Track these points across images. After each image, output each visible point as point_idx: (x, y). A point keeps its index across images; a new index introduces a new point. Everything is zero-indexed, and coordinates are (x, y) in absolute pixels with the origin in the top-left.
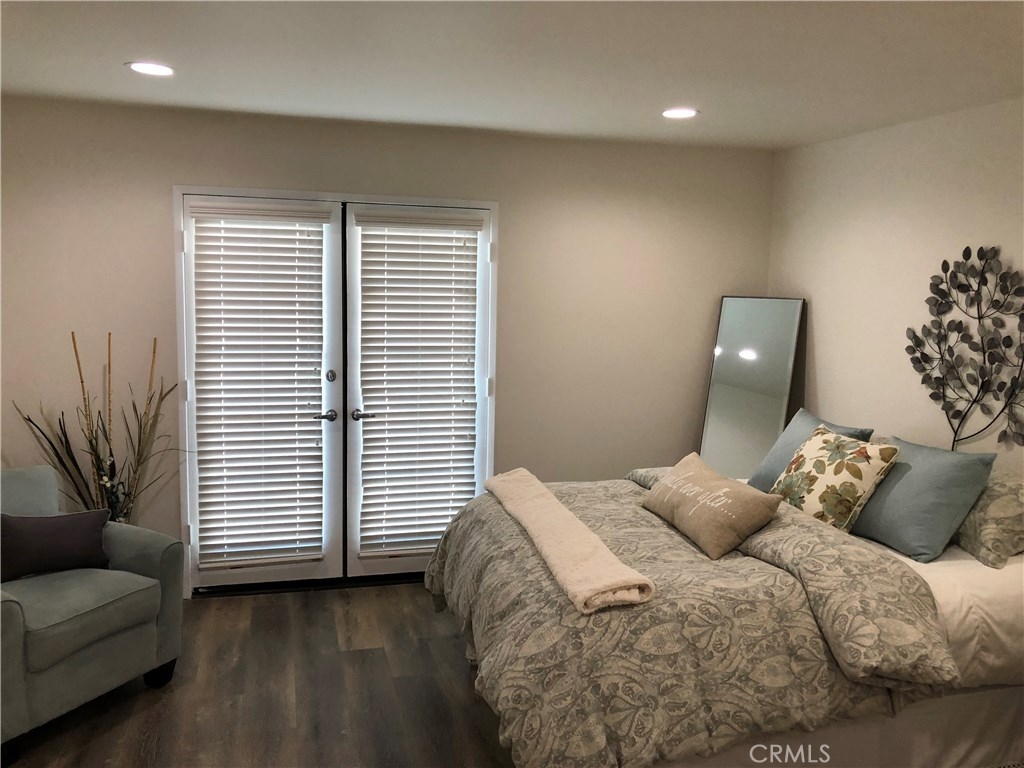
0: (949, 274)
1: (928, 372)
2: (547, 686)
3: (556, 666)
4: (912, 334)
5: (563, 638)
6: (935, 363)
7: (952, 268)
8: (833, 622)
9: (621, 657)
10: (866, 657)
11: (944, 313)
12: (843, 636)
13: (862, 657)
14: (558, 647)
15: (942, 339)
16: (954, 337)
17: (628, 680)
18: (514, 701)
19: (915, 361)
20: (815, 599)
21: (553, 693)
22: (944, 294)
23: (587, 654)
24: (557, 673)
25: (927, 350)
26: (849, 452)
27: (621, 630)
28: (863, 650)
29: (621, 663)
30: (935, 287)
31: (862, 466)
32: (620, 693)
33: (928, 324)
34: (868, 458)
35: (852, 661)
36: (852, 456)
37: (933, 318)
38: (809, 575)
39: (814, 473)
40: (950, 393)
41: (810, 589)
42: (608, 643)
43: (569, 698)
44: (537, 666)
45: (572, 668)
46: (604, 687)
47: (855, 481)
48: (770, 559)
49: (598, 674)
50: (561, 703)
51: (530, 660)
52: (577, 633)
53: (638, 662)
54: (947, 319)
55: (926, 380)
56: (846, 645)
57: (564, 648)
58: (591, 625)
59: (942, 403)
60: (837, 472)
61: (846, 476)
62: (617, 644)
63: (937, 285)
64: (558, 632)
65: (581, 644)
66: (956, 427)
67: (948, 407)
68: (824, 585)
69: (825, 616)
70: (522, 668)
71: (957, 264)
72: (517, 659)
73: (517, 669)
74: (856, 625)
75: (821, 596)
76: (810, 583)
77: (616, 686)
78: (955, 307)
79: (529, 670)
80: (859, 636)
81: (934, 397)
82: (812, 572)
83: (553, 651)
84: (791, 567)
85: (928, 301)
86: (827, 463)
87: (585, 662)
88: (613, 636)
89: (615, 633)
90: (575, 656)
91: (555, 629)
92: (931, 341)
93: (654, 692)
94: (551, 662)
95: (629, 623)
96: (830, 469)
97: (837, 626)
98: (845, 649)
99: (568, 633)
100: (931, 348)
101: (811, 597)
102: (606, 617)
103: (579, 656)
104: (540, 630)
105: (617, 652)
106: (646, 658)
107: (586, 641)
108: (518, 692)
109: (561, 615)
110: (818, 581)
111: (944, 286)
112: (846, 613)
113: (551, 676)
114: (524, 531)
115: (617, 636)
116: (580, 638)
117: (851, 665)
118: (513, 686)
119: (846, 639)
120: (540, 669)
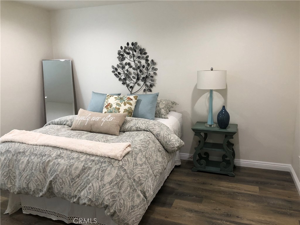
0: (123, 50)
1: (120, 77)
2: (120, 188)
3: (120, 180)
4: (113, 67)
5: (118, 170)
6: (122, 75)
7: (124, 48)
8: (164, 139)
9: (136, 168)
10: (176, 144)
11: (123, 60)
12: (168, 142)
13: (175, 145)
14: (118, 174)
15: (123, 68)
16: (127, 67)
17: (141, 174)
18: (112, 198)
19: (116, 75)
20: (157, 135)
21: (123, 189)
22: (122, 55)
23: (128, 171)
24: (122, 182)
25: (119, 71)
26: (125, 99)
27: (132, 160)
28: (174, 143)
29: (137, 170)
30: (119, 53)
31: (131, 102)
32: (141, 178)
33: (119, 64)
34: (132, 100)
35: (173, 146)
36: (127, 100)
37: (120, 62)
38: (152, 130)
39: (117, 107)
40: (128, 82)
41: (154, 133)
42: (131, 166)
43: (129, 188)
44: (115, 183)
45: (126, 178)
46: (136, 179)
47: (131, 106)
48: (136, 130)
49: (133, 176)
50: (127, 191)
51: (111, 182)
52: (121, 167)
53: (140, 167)
54: (124, 62)
55: (120, 79)
56: (169, 143)
57: (120, 173)
58: (124, 163)
59: (126, 85)
60: (125, 105)
61: (128, 106)
62: (134, 165)
63: (120, 53)
64: (115, 169)
65: (125, 169)
66: (131, 91)
67: (128, 86)
68: (157, 131)
69: (161, 138)
70: (109, 186)
71: (125, 47)
72: (104, 185)
73: (107, 188)
74: (169, 138)
75: (158, 134)
76: (154, 132)
77: (139, 177)
78: (126, 59)
79: (112, 186)
80: (172, 140)
81: (123, 84)
82: (152, 129)
83: (117, 176)
84: (145, 129)
85: (118, 57)
86: (120, 103)
87: (129, 174)
88: (131, 163)
89: (131, 162)
90: (125, 174)
91: (113, 169)
92: (120, 69)
93: (146, 174)
94: (118, 180)
95: (132, 157)
96: (122, 105)
97: (165, 140)
98: (170, 145)
99: (119, 168)
100: (120, 70)
101: (155, 135)
102: (125, 158)
103: (126, 173)
104: (107, 172)
105: (135, 167)
106: (141, 165)
107: (126, 168)
108: (112, 195)
109: (111, 164)
110: (155, 130)
111: (122, 53)
112: (166, 136)
113: (120, 184)
114: (55, 147)
115: (132, 162)
116: (124, 168)
117: (173, 148)
118: (109, 194)
119: (169, 142)
120: (116, 184)
